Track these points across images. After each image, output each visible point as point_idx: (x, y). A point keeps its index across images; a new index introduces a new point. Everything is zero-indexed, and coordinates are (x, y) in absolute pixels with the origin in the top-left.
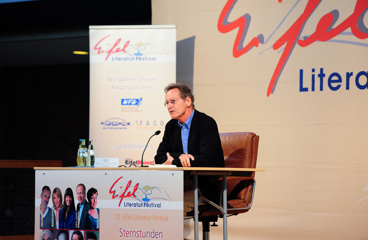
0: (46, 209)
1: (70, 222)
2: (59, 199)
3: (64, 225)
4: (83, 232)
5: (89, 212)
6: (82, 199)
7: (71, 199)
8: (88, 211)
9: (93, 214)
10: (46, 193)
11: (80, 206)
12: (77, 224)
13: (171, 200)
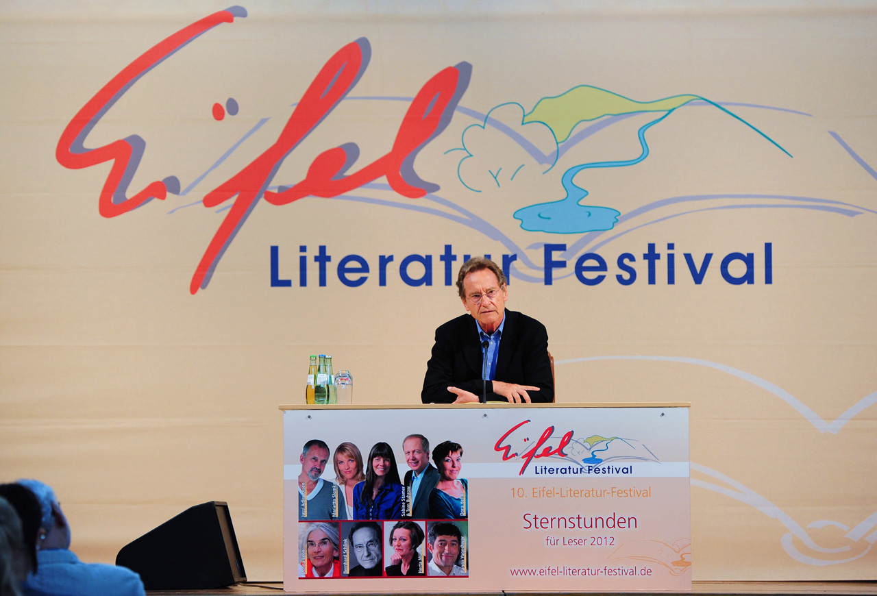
0: (316, 482)
1: (384, 507)
2: (353, 465)
3: (368, 512)
4: (422, 524)
5: (440, 486)
6: (418, 462)
7: (387, 463)
8: (435, 483)
9: (452, 490)
10: (316, 452)
11: (413, 475)
12: (406, 508)
13: (657, 459)
